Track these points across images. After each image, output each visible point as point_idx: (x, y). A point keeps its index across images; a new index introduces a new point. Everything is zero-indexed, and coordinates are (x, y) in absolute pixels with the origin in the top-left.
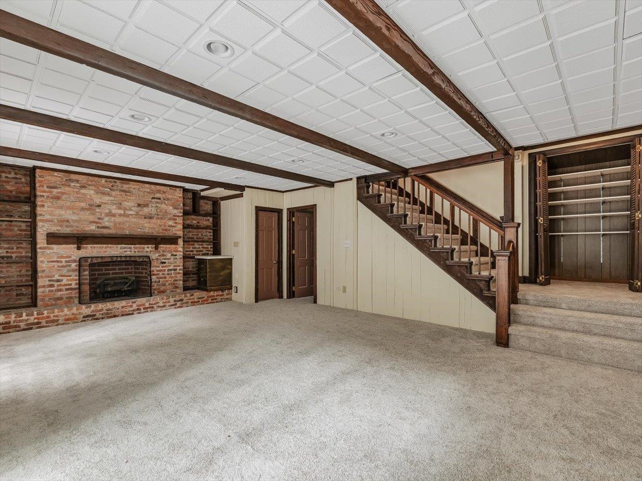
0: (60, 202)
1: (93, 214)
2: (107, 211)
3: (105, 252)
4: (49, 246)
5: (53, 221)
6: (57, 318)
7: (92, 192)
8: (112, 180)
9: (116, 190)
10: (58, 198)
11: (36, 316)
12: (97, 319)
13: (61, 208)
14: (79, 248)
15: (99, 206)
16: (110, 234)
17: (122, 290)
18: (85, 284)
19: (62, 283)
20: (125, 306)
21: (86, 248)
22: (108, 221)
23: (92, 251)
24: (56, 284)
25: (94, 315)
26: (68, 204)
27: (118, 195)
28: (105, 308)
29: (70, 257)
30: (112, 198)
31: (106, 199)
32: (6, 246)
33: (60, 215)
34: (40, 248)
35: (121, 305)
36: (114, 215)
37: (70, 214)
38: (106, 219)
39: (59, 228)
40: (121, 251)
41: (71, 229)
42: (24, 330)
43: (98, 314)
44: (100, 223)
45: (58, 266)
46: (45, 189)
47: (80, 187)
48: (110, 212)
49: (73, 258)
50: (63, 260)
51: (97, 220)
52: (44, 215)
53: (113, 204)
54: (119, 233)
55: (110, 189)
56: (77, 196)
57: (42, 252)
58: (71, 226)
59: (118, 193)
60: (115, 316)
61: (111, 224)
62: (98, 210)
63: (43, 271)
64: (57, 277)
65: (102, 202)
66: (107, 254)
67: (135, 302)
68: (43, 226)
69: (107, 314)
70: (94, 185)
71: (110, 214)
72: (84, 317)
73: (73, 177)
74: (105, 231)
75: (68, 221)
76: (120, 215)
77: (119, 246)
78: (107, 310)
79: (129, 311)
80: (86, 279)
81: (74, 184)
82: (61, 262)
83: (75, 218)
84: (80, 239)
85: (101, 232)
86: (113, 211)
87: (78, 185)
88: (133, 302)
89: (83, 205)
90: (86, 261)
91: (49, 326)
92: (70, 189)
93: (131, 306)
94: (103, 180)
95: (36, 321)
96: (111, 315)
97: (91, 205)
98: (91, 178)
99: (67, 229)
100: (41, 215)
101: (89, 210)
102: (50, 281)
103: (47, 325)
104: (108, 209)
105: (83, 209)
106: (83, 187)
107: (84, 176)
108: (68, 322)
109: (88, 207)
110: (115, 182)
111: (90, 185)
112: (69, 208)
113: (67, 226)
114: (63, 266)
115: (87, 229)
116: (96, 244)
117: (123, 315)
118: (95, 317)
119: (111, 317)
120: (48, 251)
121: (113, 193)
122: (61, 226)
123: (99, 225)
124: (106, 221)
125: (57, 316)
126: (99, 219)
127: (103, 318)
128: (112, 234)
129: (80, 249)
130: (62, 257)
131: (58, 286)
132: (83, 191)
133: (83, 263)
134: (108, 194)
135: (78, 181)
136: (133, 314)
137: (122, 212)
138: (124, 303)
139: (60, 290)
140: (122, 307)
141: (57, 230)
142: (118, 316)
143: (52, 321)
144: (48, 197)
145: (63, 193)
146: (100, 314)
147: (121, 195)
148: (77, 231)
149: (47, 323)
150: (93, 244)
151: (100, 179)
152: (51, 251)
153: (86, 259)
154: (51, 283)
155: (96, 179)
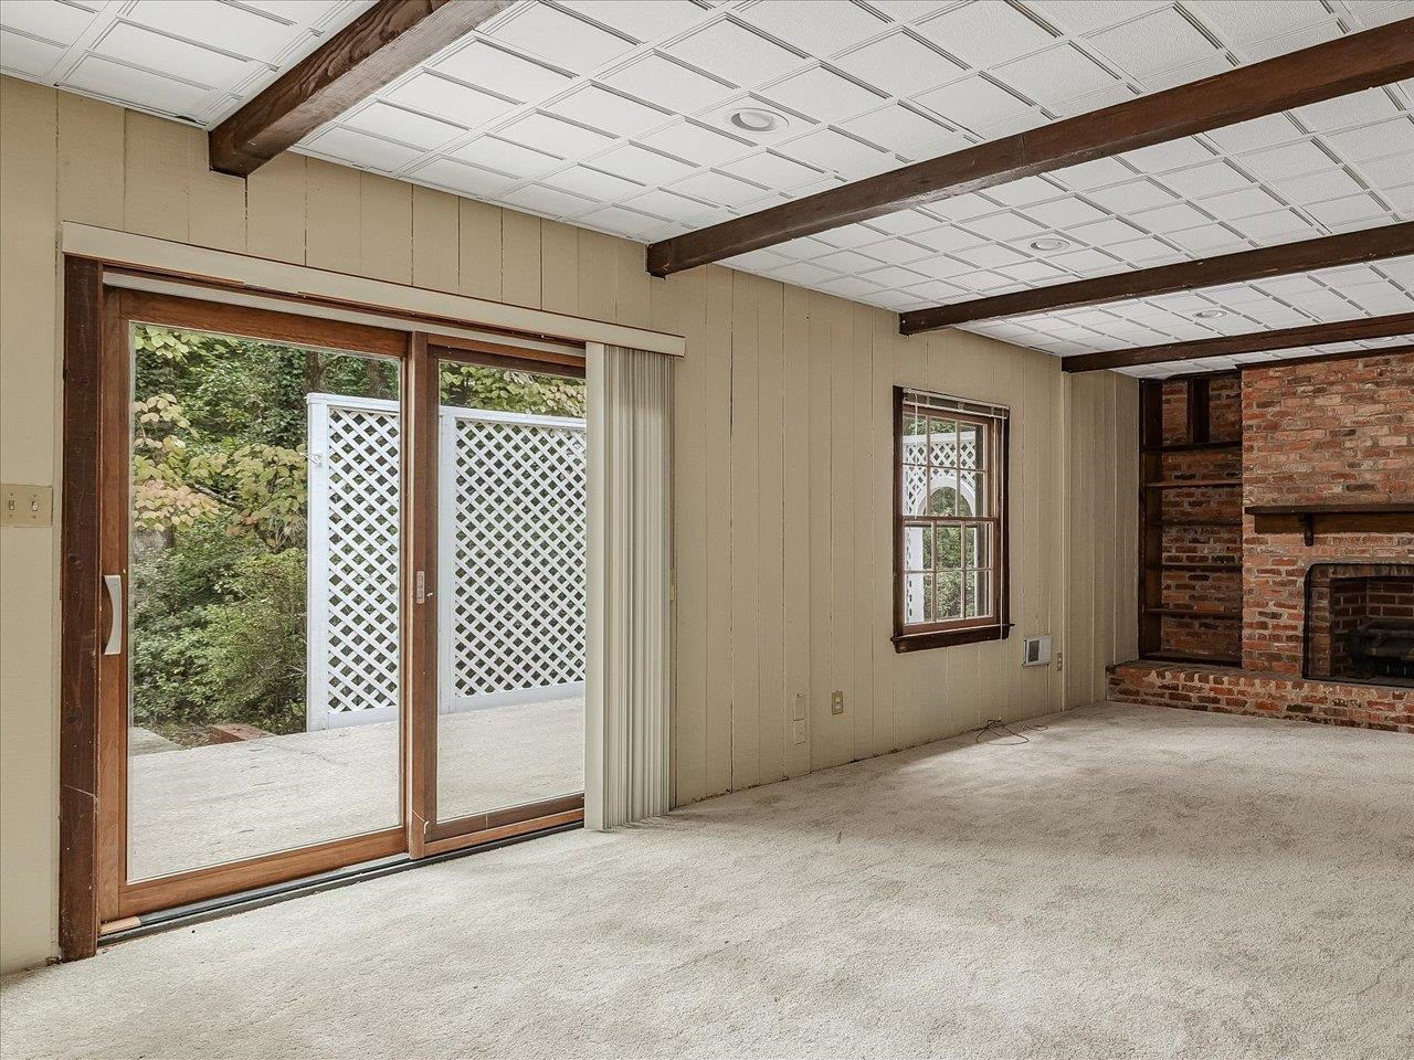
0: (1279, 435)
1: (1339, 455)
2: (1369, 443)
3: (1363, 551)
4: (1260, 536)
5: (1266, 479)
6: (1244, 698)
7: (1337, 399)
8: (1378, 358)
9: (1389, 383)
10: (1274, 427)
11: (1212, 684)
12: (1314, 720)
13: (1279, 448)
14: (1310, 542)
15: (1352, 432)
16: (1373, 504)
17: (1403, 659)
18: (1320, 629)
19: (1281, 622)
20: (1377, 703)
21: (1324, 541)
22: (1372, 470)
23: (1337, 548)
24: (1271, 622)
25: (1309, 709)
26: (1292, 436)
27: (1393, 395)
28: (1330, 698)
29: (1294, 563)
30: (1380, 407)
31: (1367, 410)
32: (1226, 536)
33: (1278, 466)
34: (1247, 541)
35: (1368, 697)
36: (1384, 453)
37: (1295, 462)
38: (1367, 464)
39: (1275, 495)
40: (1399, 549)
41: (1296, 495)
42: (1196, 708)
43: (1316, 707)
44: (1354, 477)
45: (1274, 582)
46: (1256, 410)
47: (1314, 392)
48: (1375, 444)
49: (1301, 564)
50: (1283, 569)
51: (1347, 470)
52: (1252, 469)
53: (1382, 422)
54: (1394, 501)
55: (1377, 384)
56: (1308, 415)
57: (1250, 550)
58: (1296, 490)
59: (1393, 390)
60: (1352, 724)
61: (1378, 478)
62: (1348, 445)
63: (1250, 591)
64: (1272, 608)
65: (1357, 422)
66: (1366, 558)
67: (1400, 697)
68: (1251, 493)
69: (1335, 712)
70: (1342, 382)
71: (1376, 451)
72: (1290, 708)
73: (1302, 370)
74: (1365, 497)
75: (1291, 477)
76: (1399, 450)
77: (1396, 536)
78: (1336, 704)
79: (1386, 718)
80: (1323, 619)
81: (1302, 388)
82: (1278, 573)
83: (1303, 468)
84: (1311, 520)
85: (1353, 501)
86: (1383, 442)
87: (1311, 388)
88: (1395, 697)
89: (1319, 434)
90: (1325, 574)
91: (1230, 712)
92: (1294, 401)
93: (1392, 707)
94: (1360, 363)
95: (1212, 694)
96: (1343, 719)
97: (1334, 434)
98: (1335, 365)
99: (1291, 496)
100: (1248, 469)
101: (1332, 447)
102: (1261, 613)
103: (1228, 708)
104: (1371, 437)
105: (1319, 446)
106: (1319, 391)
107: (1320, 365)
108: (1262, 711)
109: (1328, 438)
110: (1387, 362)
111: (1332, 384)
112: (1294, 447)
113: (1289, 491)
114: (1283, 584)
115: (1326, 493)
116: (1345, 532)
117: (1370, 726)
118: (1311, 715)
119: (1343, 723)
120: (1259, 548)
121: (1383, 393)
122: (1280, 490)
123: (1353, 482)
124: (1368, 472)
125: (1242, 693)
126: (1351, 465)
127: (1326, 722)
128: (1378, 504)
129: (1312, 545)
130: (1281, 562)
131: (1274, 627)
132: (1319, 401)
133: (1319, 579)
134: (1373, 400)
135: (1309, 379)
136: (1394, 729)
137: (1403, 441)
138: (1372, 693)
139: (1277, 638)
140: (1370, 704)
141: (1274, 500)
142: (1359, 725)
143: (1237, 703)
144: (1259, 427)
145: (1283, 414)
146: (1320, 709)
147: (1401, 394)
148: (1309, 499)
149: (1228, 704)
150: (1339, 532)
151: (1353, 363)
152: (1263, 547)
153: (1323, 567)
154: (1263, 619)
155: (1346, 363)
